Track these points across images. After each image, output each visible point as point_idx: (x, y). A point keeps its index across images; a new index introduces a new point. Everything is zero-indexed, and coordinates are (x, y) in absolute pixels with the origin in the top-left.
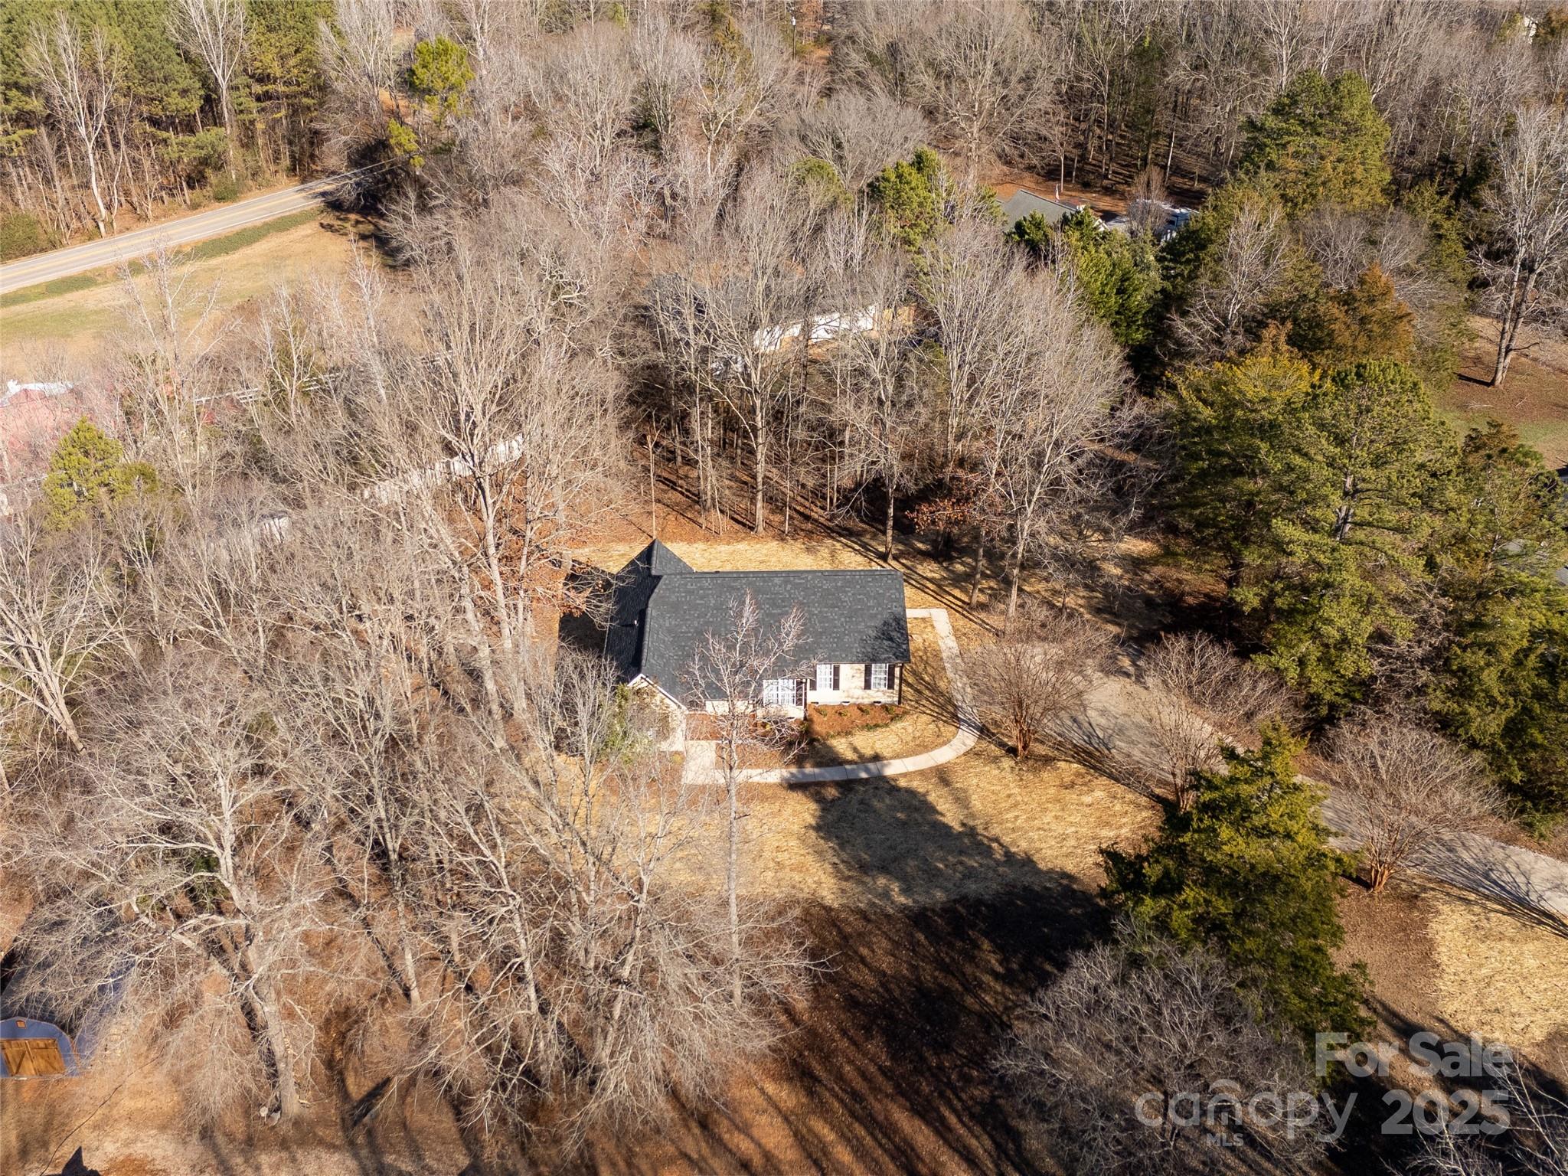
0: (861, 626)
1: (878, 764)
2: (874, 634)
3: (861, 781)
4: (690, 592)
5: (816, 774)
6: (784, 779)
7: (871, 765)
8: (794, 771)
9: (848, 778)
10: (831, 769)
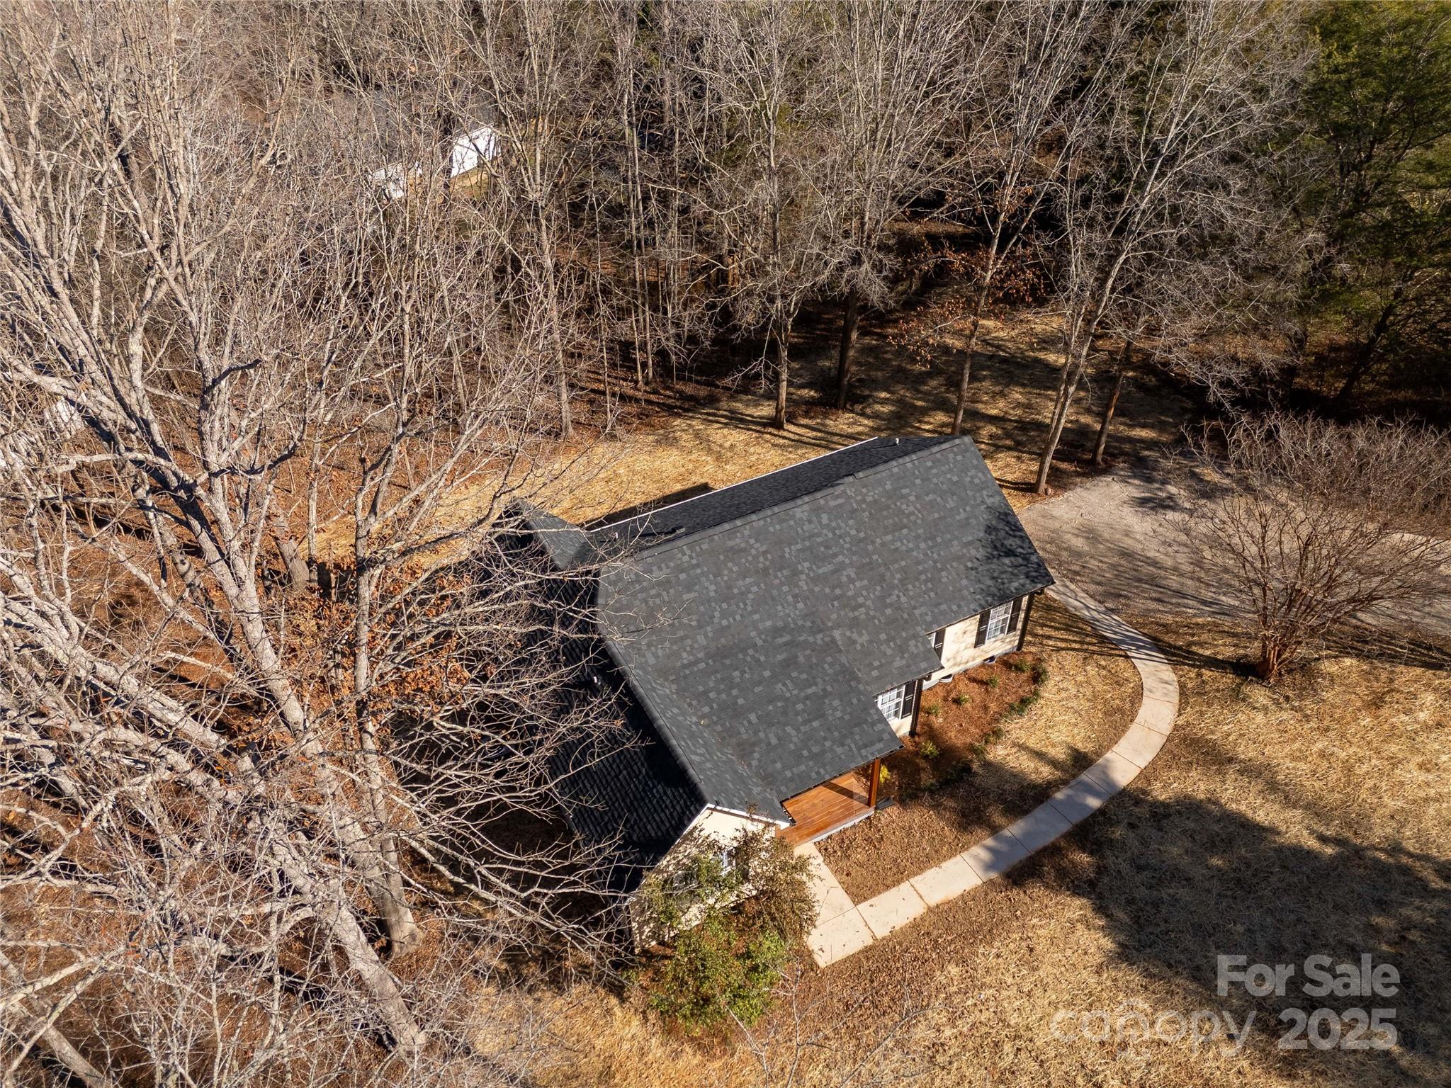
1: (1094, 770)
2: (981, 553)
3: (1101, 811)
4: (666, 582)
5: (1027, 835)
6: (989, 867)
7: (1086, 777)
8: (989, 842)
9: (1077, 818)
10: (1040, 813)
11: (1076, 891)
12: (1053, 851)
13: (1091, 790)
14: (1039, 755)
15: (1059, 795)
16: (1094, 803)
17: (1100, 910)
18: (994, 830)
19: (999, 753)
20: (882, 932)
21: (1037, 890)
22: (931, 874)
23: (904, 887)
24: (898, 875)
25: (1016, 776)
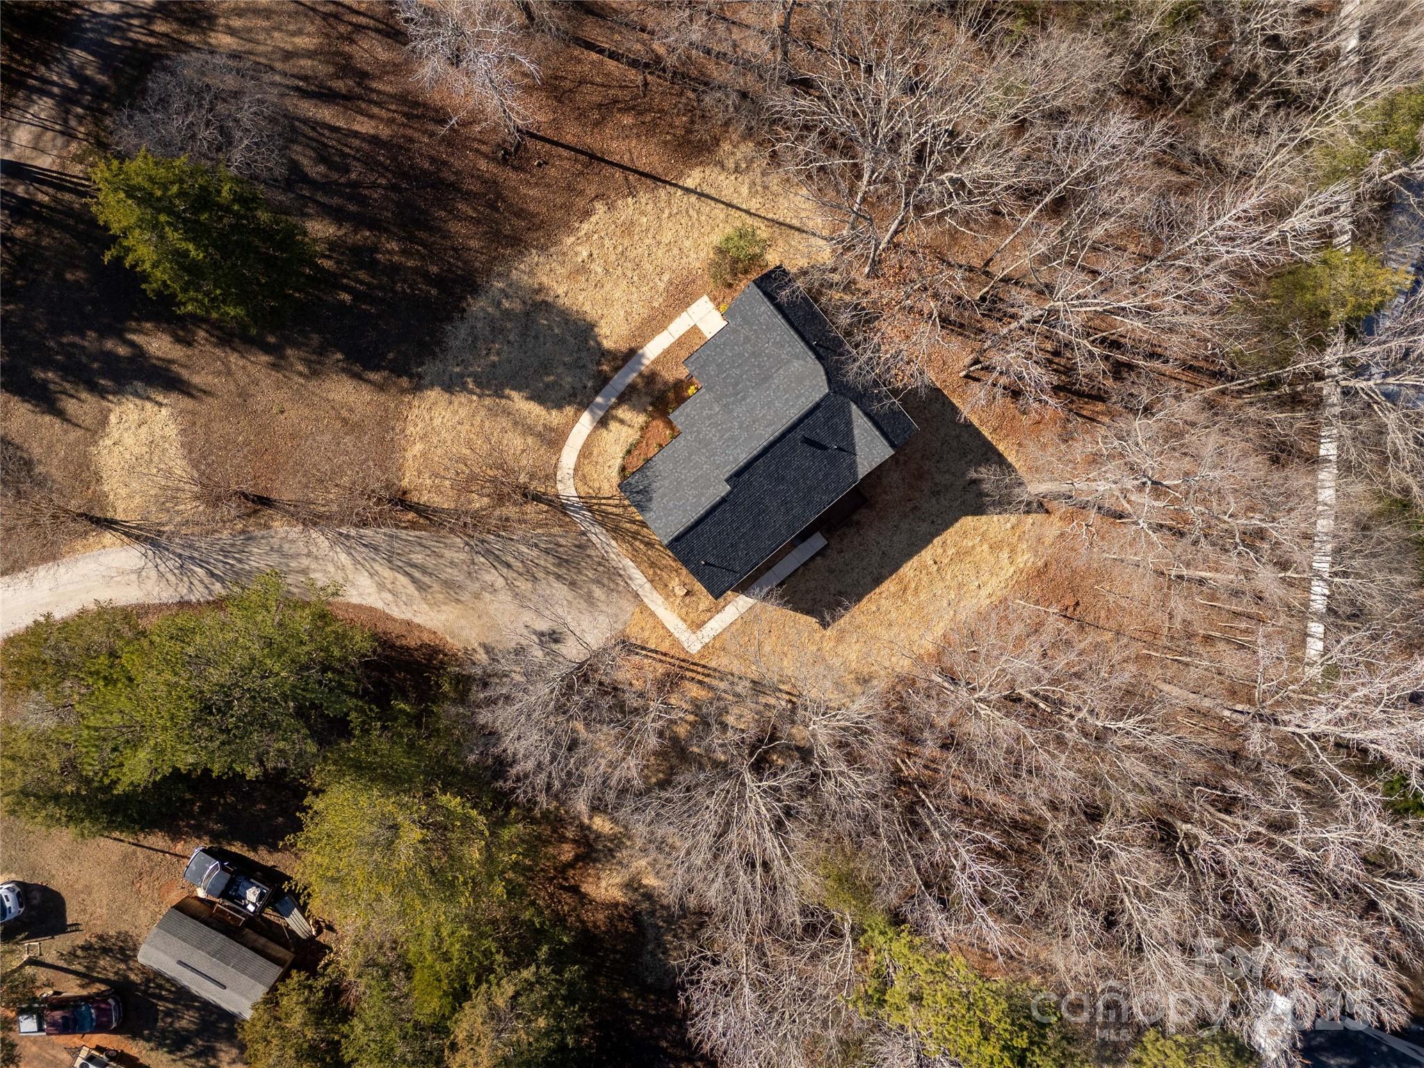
0: (667, 483)
1: (598, 418)
3: (597, 393)
4: (798, 397)
5: (627, 375)
6: (642, 356)
7: (601, 413)
8: (643, 368)
9: (608, 388)
10: (621, 388)
11: (609, 352)
12: (616, 369)
13: (599, 406)
14: (622, 422)
15: (613, 400)
16: (599, 400)
17: (599, 344)
18: (641, 375)
19: (641, 419)
20: (684, 314)
21: (624, 347)
22: (666, 345)
23: (677, 337)
24: (679, 343)
25: (634, 408)
